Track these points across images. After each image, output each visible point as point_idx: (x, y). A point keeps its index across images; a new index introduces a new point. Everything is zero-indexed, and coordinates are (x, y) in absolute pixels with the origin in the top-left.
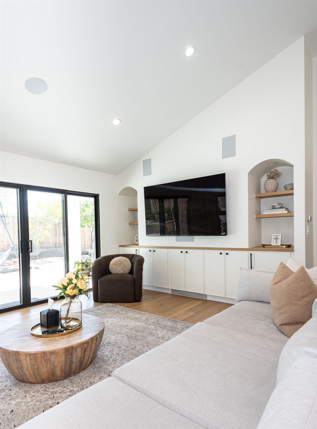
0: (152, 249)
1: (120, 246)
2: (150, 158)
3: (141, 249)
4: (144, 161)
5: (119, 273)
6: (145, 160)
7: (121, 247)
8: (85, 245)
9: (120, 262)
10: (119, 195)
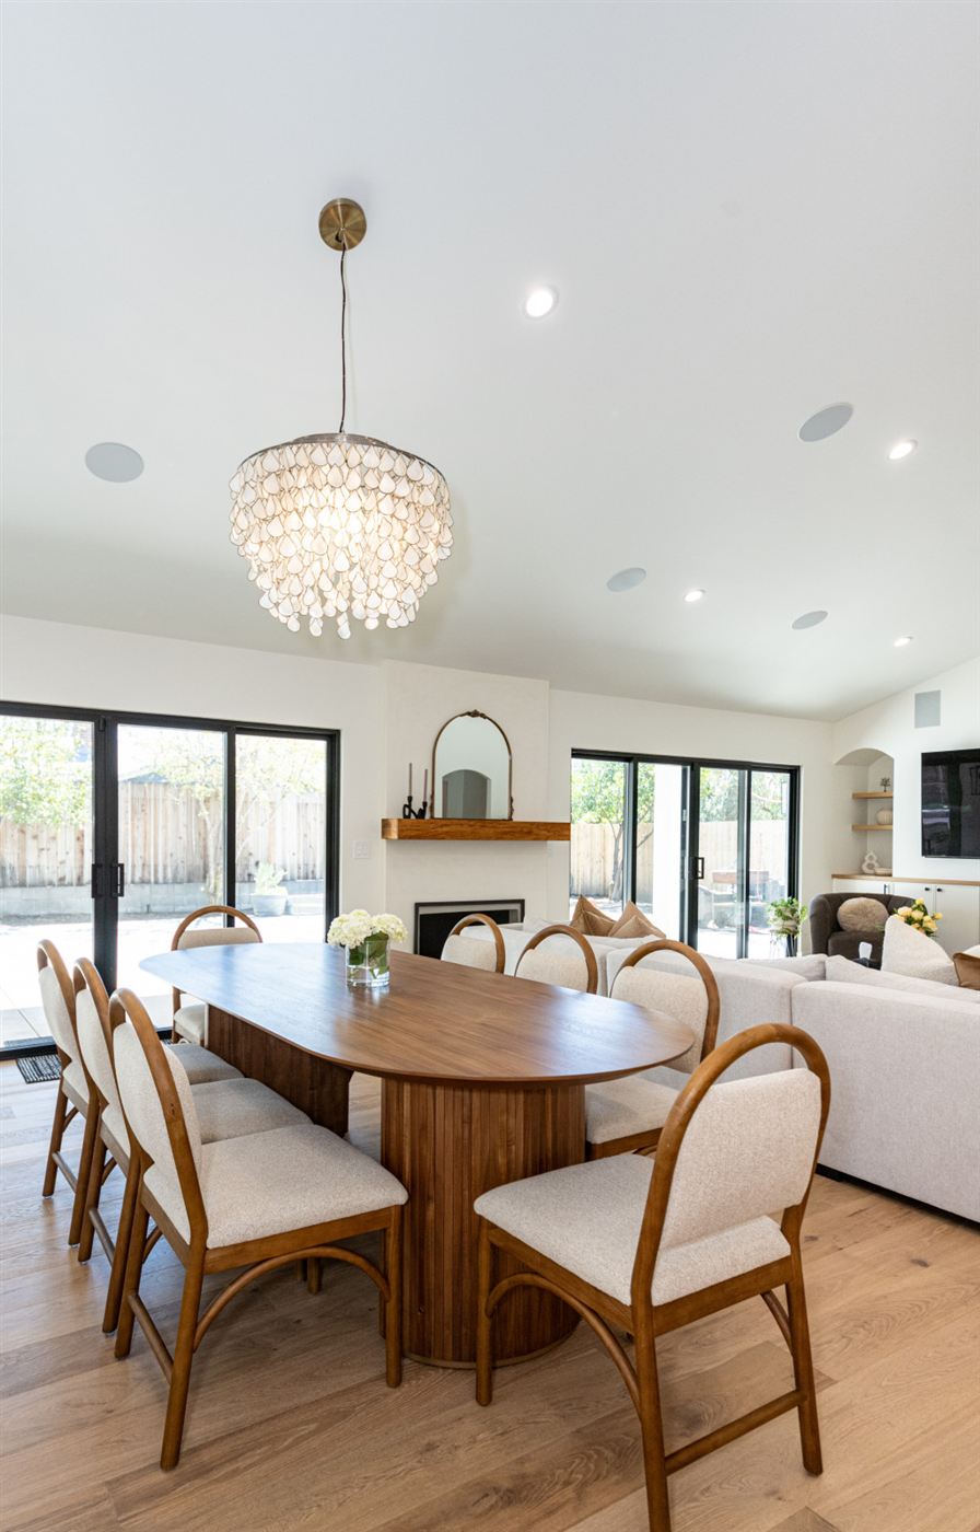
0: (933, 887)
1: (834, 876)
2: (937, 689)
3: (896, 884)
4: (918, 697)
5: (864, 929)
6: (924, 694)
7: (835, 880)
8: (592, 871)
9: (865, 907)
10: (839, 763)
